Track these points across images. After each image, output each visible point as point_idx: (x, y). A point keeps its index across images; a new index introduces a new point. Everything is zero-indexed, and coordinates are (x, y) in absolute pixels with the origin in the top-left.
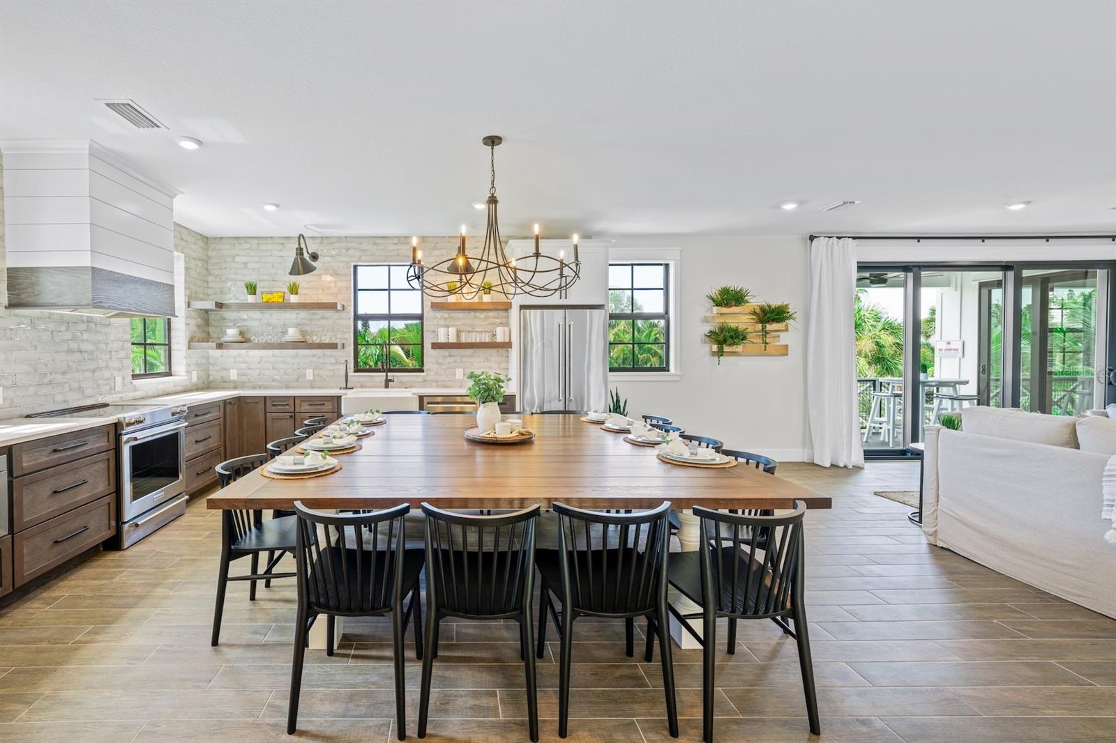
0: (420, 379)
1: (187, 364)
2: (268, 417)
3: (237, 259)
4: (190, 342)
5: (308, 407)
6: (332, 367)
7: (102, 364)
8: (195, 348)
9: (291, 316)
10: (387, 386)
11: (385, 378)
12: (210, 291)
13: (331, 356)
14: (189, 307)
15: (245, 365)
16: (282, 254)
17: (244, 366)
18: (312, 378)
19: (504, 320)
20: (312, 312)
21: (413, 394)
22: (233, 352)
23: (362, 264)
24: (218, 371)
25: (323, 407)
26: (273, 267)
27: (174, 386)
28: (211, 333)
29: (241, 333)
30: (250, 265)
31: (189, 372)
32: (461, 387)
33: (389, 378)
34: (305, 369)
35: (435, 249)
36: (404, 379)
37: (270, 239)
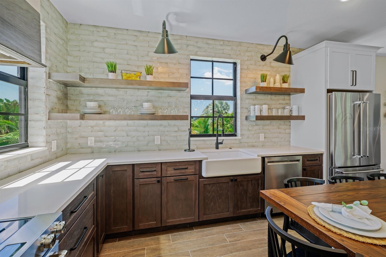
1: (46, 135)
2: (136, 184)
3: (95, 44)
4: (50, 112)
5: (173, 172)
6: (175, 134)
9: (143, 94)
10: (217, 148)
11: (215, 141)
12: (69, 70)
13: (174, 125)
14: (49, 78)
15: (102, 133)
16: (136, 44)
17: (100, 134)
18: (159, 143)
19: (288, 102)
21: (258, 156)
22: (92, 123)
24: (76, 139)
25: (187, 171)
26: (127, 54)
28: (69, 106)
29: (100, 106)
30: (107, 50)
31: (48, 143)
33: (219, 141)
34: (154, 136)
35: (247, 51)
37: (126, 31)
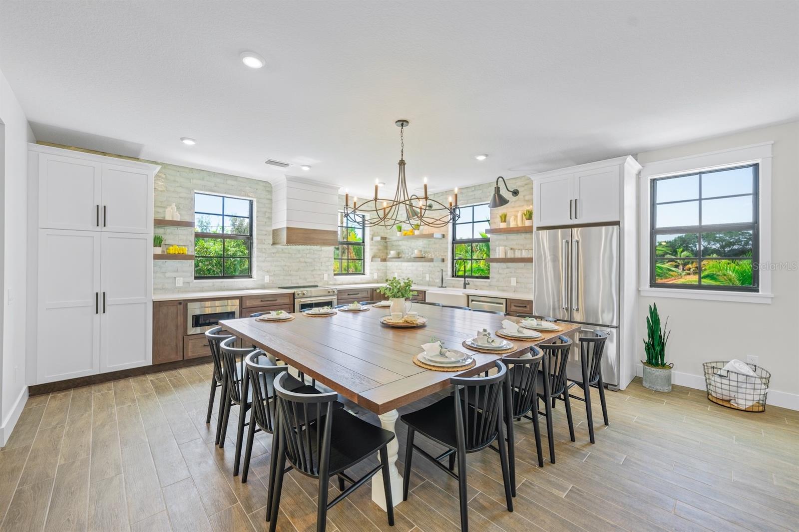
0: (487, 284)
1: (373, 269)
4: (372, 258)
7: (316, 268)
8: (375, 261)
9: (420, 243)
10: (465, 288)
11: (464, 282)
14: (372, 240)
20: (430, 239)
22: (393, 263)
23: (463, 206)
27: (361, 280)
29: (399, 253)
31: (371, 273)
32: (514, 292)
33: (467, 282)
34: (425, 274)
36: (478, 284)
